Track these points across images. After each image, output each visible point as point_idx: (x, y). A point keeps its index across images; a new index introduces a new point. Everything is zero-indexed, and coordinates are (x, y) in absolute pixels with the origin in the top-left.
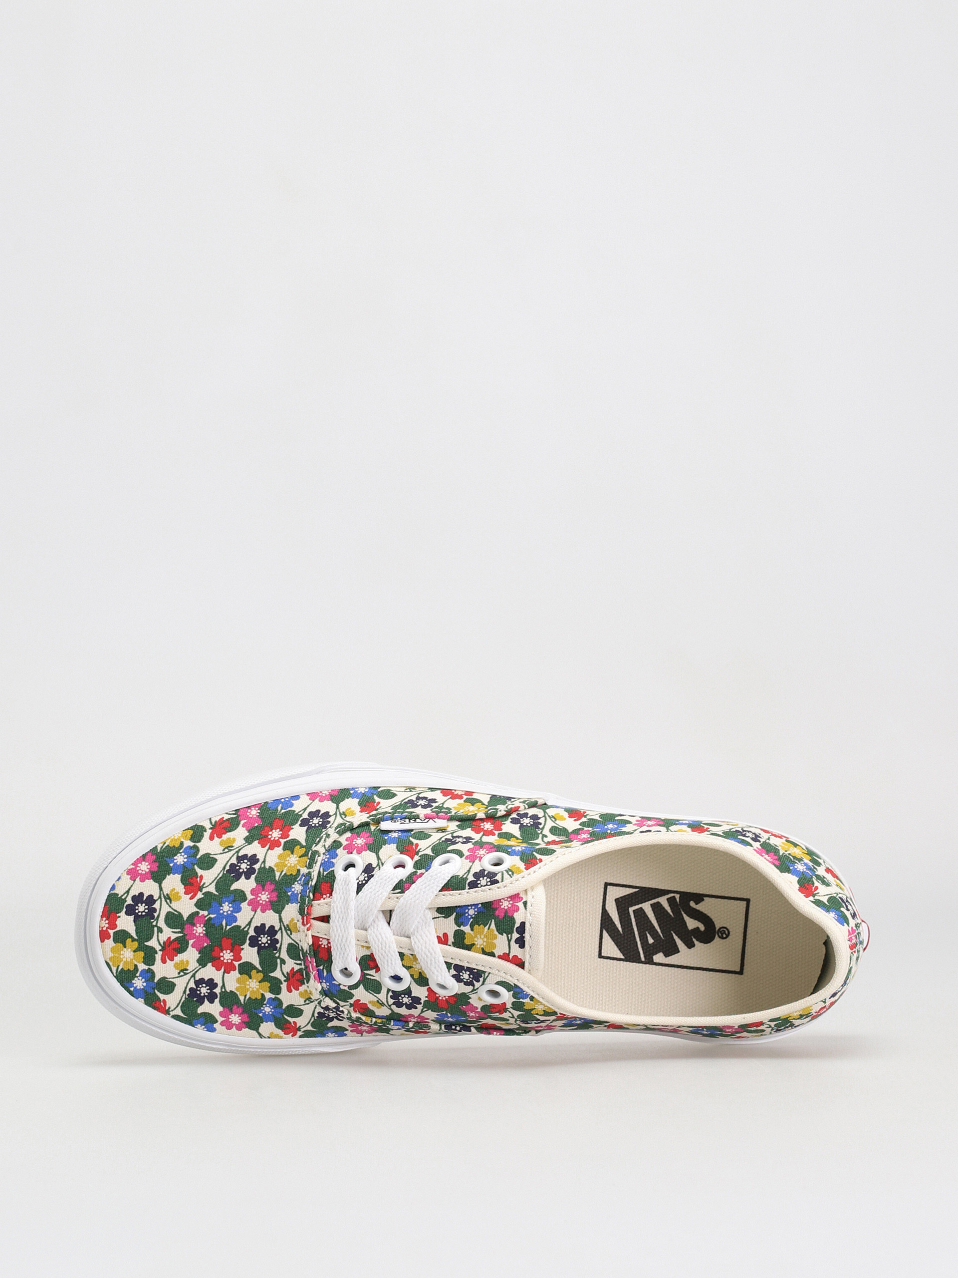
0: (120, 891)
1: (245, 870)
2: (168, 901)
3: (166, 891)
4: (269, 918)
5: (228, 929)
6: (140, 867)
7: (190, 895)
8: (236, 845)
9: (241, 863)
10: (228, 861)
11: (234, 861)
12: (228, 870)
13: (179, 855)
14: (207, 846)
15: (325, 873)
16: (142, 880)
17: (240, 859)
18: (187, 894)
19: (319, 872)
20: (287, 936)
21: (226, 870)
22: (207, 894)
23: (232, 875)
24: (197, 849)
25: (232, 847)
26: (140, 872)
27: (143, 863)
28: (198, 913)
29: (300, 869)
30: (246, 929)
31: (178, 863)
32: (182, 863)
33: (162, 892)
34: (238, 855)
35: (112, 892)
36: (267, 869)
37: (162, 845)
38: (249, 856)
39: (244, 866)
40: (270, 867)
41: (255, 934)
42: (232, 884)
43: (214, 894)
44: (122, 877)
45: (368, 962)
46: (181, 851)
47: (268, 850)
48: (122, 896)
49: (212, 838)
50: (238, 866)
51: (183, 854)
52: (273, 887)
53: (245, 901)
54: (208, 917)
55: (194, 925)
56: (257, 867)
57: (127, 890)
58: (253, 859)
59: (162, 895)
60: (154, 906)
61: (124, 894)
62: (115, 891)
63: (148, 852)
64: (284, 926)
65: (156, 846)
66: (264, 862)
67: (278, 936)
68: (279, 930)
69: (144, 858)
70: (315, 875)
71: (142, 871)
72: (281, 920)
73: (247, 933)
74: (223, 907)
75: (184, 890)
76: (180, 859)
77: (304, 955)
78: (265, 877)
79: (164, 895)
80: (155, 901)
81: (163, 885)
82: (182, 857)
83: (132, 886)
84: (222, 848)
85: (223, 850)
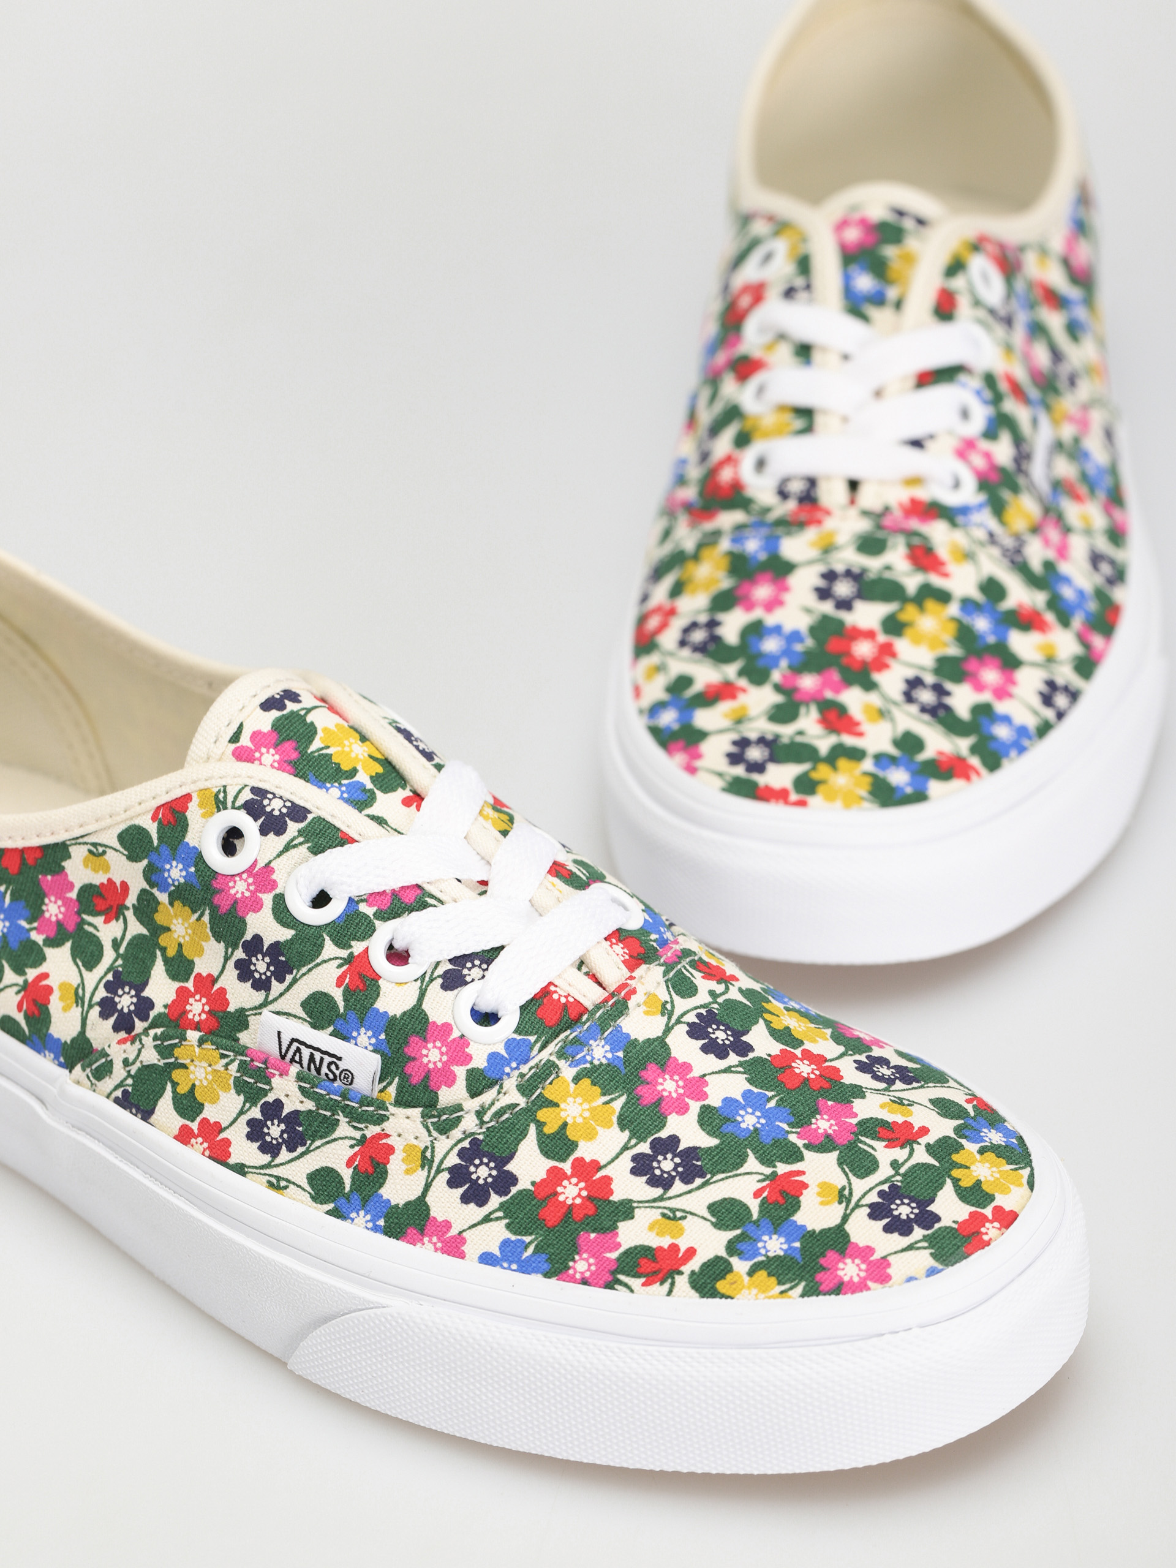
0: (924, 1258)
1: (669, 1156)
2: (846, 1192)
3: (838, 1210)
4: (685, 1049)
5: (772, 1093)
6: (858, 1275)
7: (799, 1178)
8: (655, 1214)
9: (668, 1173)
10: (690, 1192)
11: (678, 1186)
12: (702, 1176)
13: (771, 1254)
14: (708, 1241)
15: (532, 1039)
16: (870, 1250)
17: (663, 1182)
18: (805, 1183)
19: (540, 1051)
20: (676, 1007)
21: (703, 1180)
22: (766, 1162)
23: (699, 1163)
24: (732, 1247)
25: (664, 1215)
26: (863, 1267)
27: (846, 1279)
28: (806, 1147)
29: (573, 1081)
30: (740, 1069)
31: (782, 1240)
32: (775, 1237)
33: (848, 1212)
34: (665, 1193)
35: (940, 1267)
36: (630, 1131)
37: (790, 1293)
38: (645, 1178)
39: (667, 1164)
40: (622, 1129)
41: (731, 1053)
42: (710, 1148)
43: (754, 1154)
44: (904, 1278)
45: (567, 878)
46: (763, 1258)
47: (605, 1166)
48: (925, 1248)
49: (691, 1252)
50: (677, 1172)
51: (763, 1251)
52: (642, 1090)
53: (709, 1106)
54: (794, 1130)
55: (828, 1135)
56: (644, 1148)
57: (910, 1253)
58: (642, 1166)
59: (851, 1207)
60: (880, 1200)
61: (919, 1249)
62: (932, 1263)
63: (825, 1295)
64: (669, 1019)
65: (802, 1296)
66: (625, 1148)
67: (692, 1018)
68: (682, 1023)
69: (839, 1288)
70: (552, 1047)
71: (858, 1265)
72: (668, 1030)
73: (741, 1065)
74: (754, 1126)
75: (805, 1192)
76: (774, 1245)
77: (667, 967)
78: (641, 1119)
79: (848, 1206)
80: (871, 1206)
81: (837, 1221)
82: (769, 1248)
83: (896, 1253)
84: (683, 1223)
85: (684, 1218)
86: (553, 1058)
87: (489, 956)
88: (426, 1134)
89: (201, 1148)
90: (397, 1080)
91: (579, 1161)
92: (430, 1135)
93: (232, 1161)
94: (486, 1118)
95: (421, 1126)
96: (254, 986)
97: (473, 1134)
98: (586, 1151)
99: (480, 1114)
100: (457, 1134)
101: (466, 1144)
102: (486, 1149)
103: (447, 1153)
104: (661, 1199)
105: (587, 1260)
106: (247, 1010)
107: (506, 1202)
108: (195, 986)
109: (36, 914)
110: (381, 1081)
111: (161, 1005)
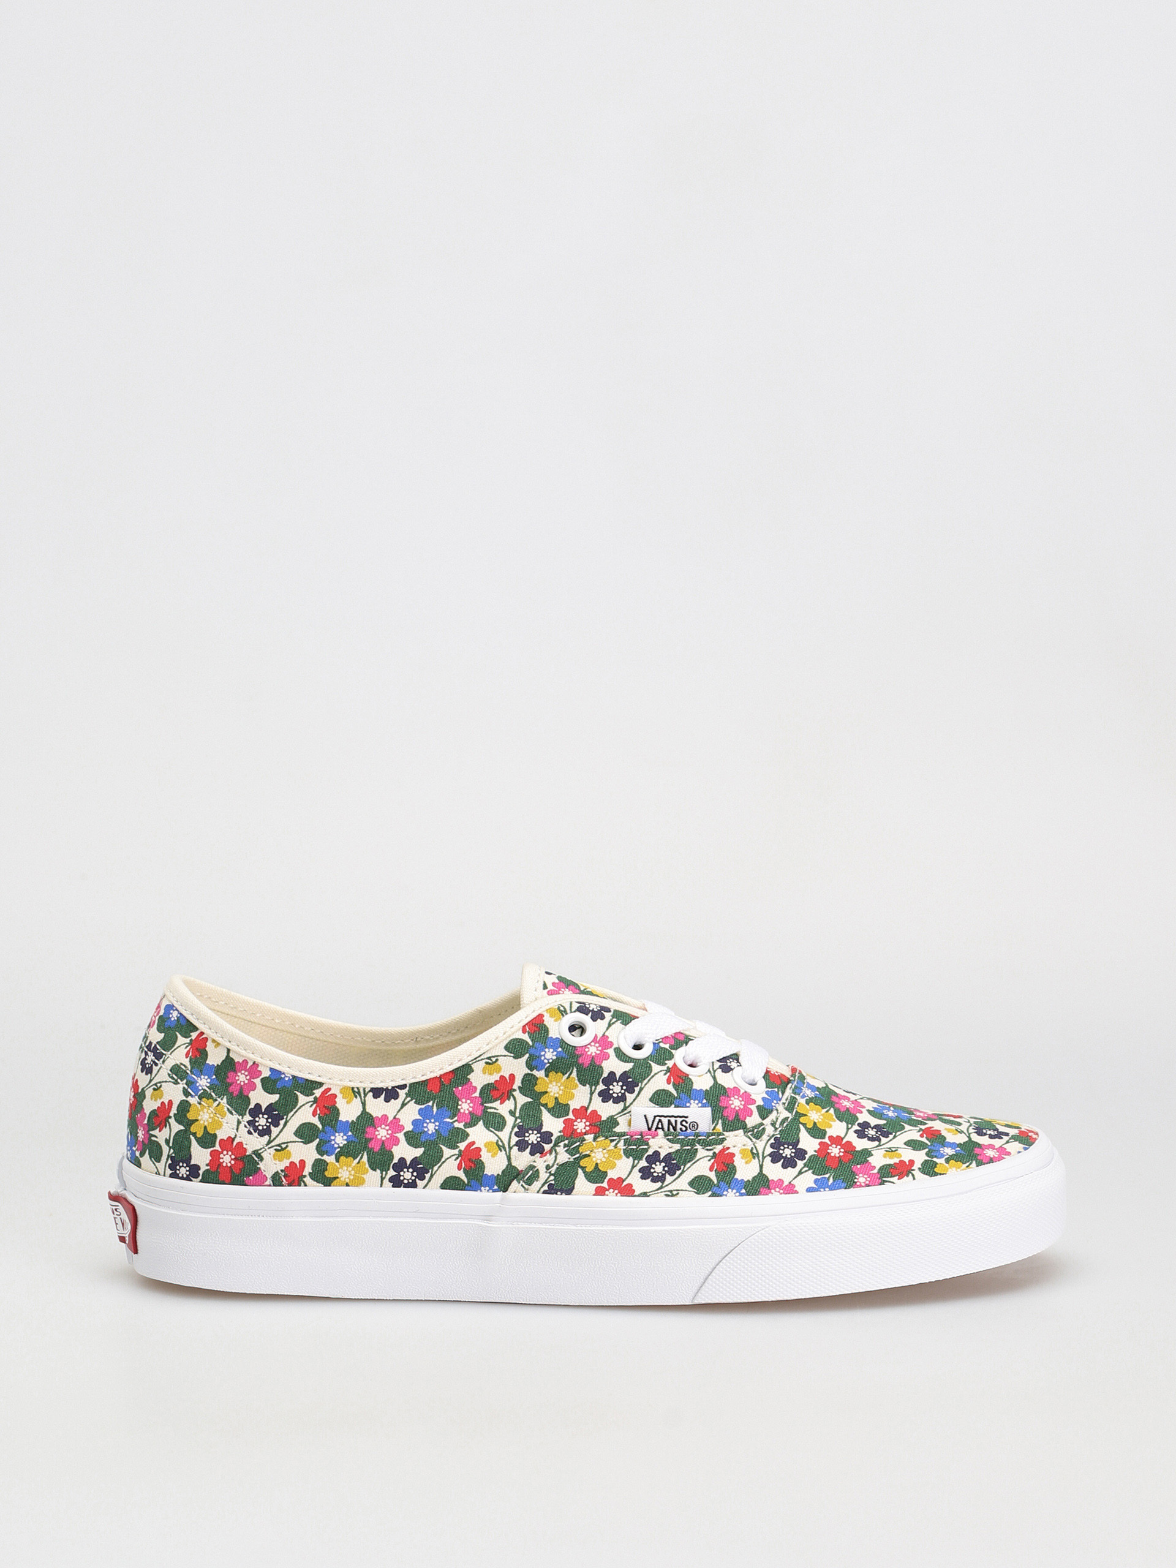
1: (869, 1129)
2: (959, 1131)
3: (963, 1136)
6: (995, 1155)
7: (934, 1129)
8: (883, 1152)
11: (884, 1140)
12: (890, 1134)
13: (949, 1154)
14: (915, 1156)
15: (777, 1090)
16: (991, 1146)
17: (876, 1139)
18: (938, 1130)
19: (783, 1094)
21: (892, 1135)
22: (913, 1126)
23: (885, 1130)
24: (929, 1155)
25: (887, 1151)
26: (995, 1152)
27: (991, 1157)
29: (806, 1104)
31: (950, 1149)
32: (945, 1148)
33: (968, 1136)
35: (1028, 1146)
36: (845, 1122)
37: (972, 1166)
38: (866, 1139)
40: (841, 1121)
43: (905, 1124)
44: (1016, 1152)
47: (844, 1137)
48: (1014, 1142)
50: (879, 1134)
51: (944, 1154)
52: (837, 1106)
56: (856, 1128)
58: (861, 1135)
60: (976, 1131)
66: (848, 1129)
69: (993, 1160)
70: (787, 1092)
71: (992, 1152)
75: (941, 1132)
76: (948, 1151)
78: (846, 1117)
81: (967, 1139)
86: (791, 1097)
89: (614, 1194)
90: (720, 1121)
91: (831, 1137)
93: (637, 1193)
96: (614, 1102)
97: (773, 1135)
98: (831, 1133)
101: (772, 1141)
102: (783, 1141)
103: (765, 1148)
104: (880, 1145)
105: (864, 1176)
106: (614, 1116)
107: (806, 1163)
108: (574, 1116)
109: (455, 1112)
110: (713, 1123)
111: (557, 1132)
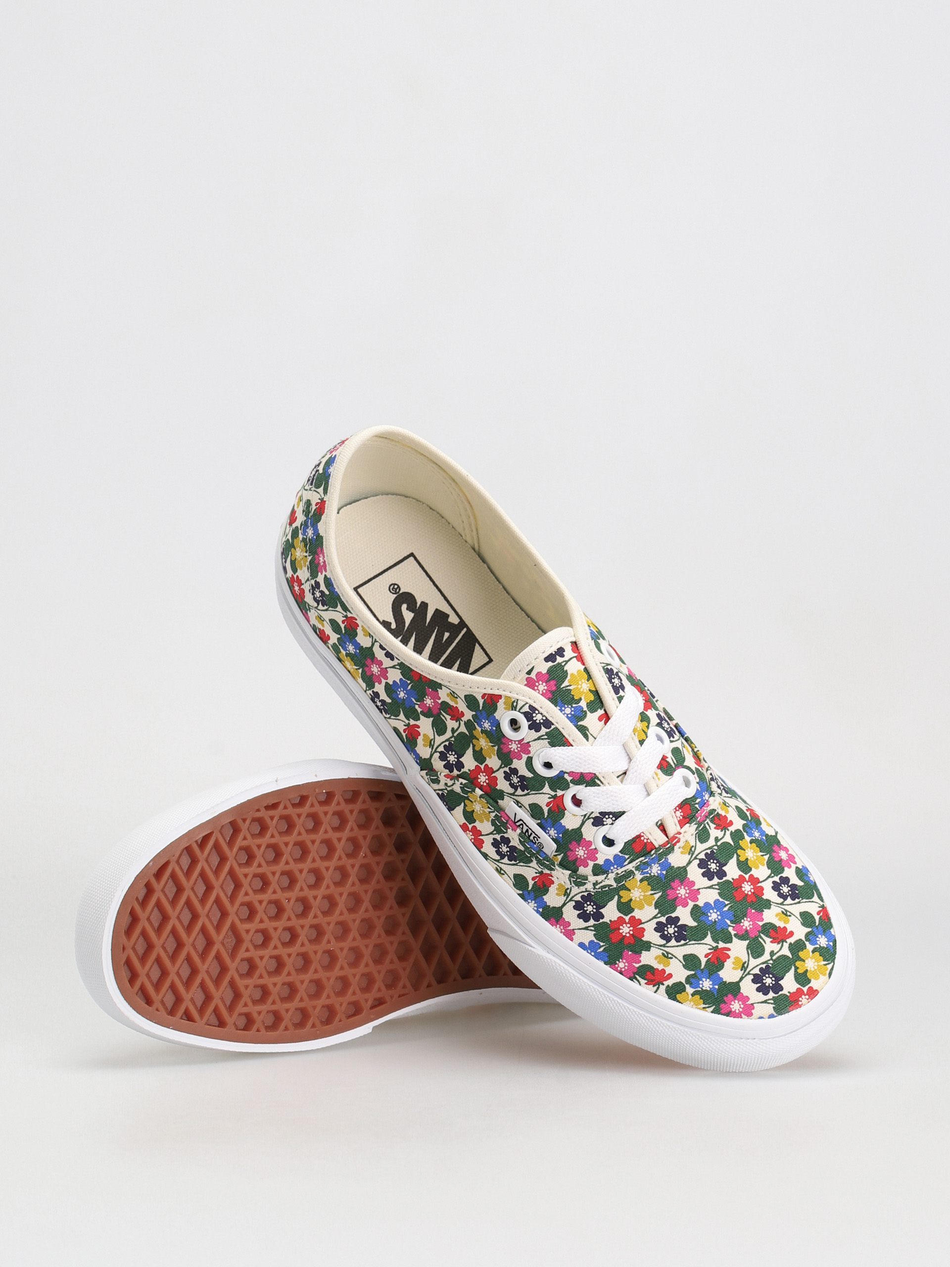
0: (769, 1009)
1: (673, 926)
2: (746, 965)
3: (739, 973)
4: (695, 873)
5: (728, 902)
6: (739, 1010)
7: (727, 952)
8: (660, 952)
9: (670, 934)
10: (677, 946)
11: (673, 942)
12: (685, 940)
13: (704, 988)
14: (678, 973)
15: (627, 857)
16: (748, 998)
17: (667, 938)
18: (729, 955)
19: (629, 863)
20: (697, 849)
21: (685, 942)
22: (715, 940)
23: (685, 933)
24: (688, 979)
25: (663, 954)
26: (742, 1006)
27: (733, 1010)
28: (735, 935)
29: (640, 881)
30: (717, 887)
31: (711, 983)
32: (708, 980)
33: (744, 976)
34: (666, 944)
35: (776, 1015)
36: (659, 910)
37: (707, 1009)
38: (659, 934)
39: (671, 930)
40: (656, 909)
41: (715, 877)
42: (692, 927)
43: (711, 934)
44: (758, 1016)
45: (665, 767)
46: (700, 989)
47: (644, 923)
48: (772, 1004)
49: (670, 976)
50: (675, 935)
51: (701, 986)
52: (670, 892)
53: (698, 905)
54: (732, 925)
55: (746, 931)
56: (663, 919)
57: (764, 1004)
58: (660, 928)
59: (746, 973)
60: (759, 973)
61: (769, 1003)
62: (772, 1011)
63: (722, 1015)
64: (692, 857)
65: (712, 1012)
66: (655, 917)
67: (702, 856)
68: (697, 859)
69: (729, 1014)
70: (634, 864)
71: (740, 1005)
72: (689, 863)
73: (718, 884)
74: (715, 920)
75: (727, 960)
76: (707, 984)
77: (699, 824)
78: (666, 905)
79: (744, 972)
80: (755, 975)
81: (737, 980)
82: (704, 985)
83: (758, 1003)
84: (671, 960)
85: (671, 958)
86: (633, 869)
87: (617, 815)
88: (569, 883)
89: (471, 837)
90: (562, 855)
91: (633, 917)
92: (571, 884)
93: (482, 850)
94: (597, 887)
95: (568, 879)
96: (510, 784)
97: (590, 891)
98: (637, 914)
99: (595, 884)
100: (583, 888)
101: (586, 894)
102: (594, 899)
103: (577, 894)
104: (664, 946)
105: (624, 963)
106: (505, 792)
108: (484, 769)
109: (420, 699)
111: (467, 769)
